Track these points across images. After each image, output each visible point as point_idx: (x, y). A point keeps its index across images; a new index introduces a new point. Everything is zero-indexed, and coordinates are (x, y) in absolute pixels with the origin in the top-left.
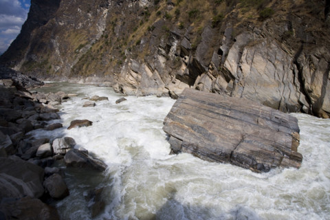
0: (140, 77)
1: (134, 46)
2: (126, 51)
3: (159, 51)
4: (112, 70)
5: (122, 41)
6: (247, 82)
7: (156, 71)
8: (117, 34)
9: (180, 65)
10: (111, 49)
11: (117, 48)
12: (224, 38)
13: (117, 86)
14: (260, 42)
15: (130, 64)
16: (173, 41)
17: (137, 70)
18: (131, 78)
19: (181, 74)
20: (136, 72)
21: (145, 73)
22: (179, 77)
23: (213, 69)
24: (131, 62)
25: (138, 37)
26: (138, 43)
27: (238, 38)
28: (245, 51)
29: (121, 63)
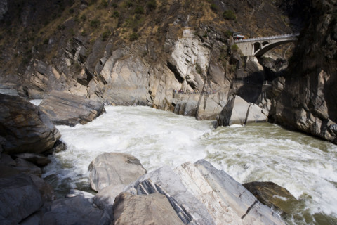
0: (47, 79)
1: (41, 45)
2: (33, 48)
3: (66, 54)
4: (17, 69)
5: (31, 32)
6: (114, 86)
7: (63, 74)
8: (25, 23)
9: (80, 70)
10: (16, 41)
11: (25, 41)
12: (105, 52)
13: (21, 88)
14: (129, 57)
15: (35, 65)
16: (77, 46)
17: (43, 72)
18: (37, 80)
19: (81, 78)
20: (43, 74)
21: (52, 75)
22: (79, 81)
23: (96, 76)
24: (37, 63)
25: (48, 34)
26: (46, 42)
27: (114, 53)
28: (117, 63)
29: (26, 62)
